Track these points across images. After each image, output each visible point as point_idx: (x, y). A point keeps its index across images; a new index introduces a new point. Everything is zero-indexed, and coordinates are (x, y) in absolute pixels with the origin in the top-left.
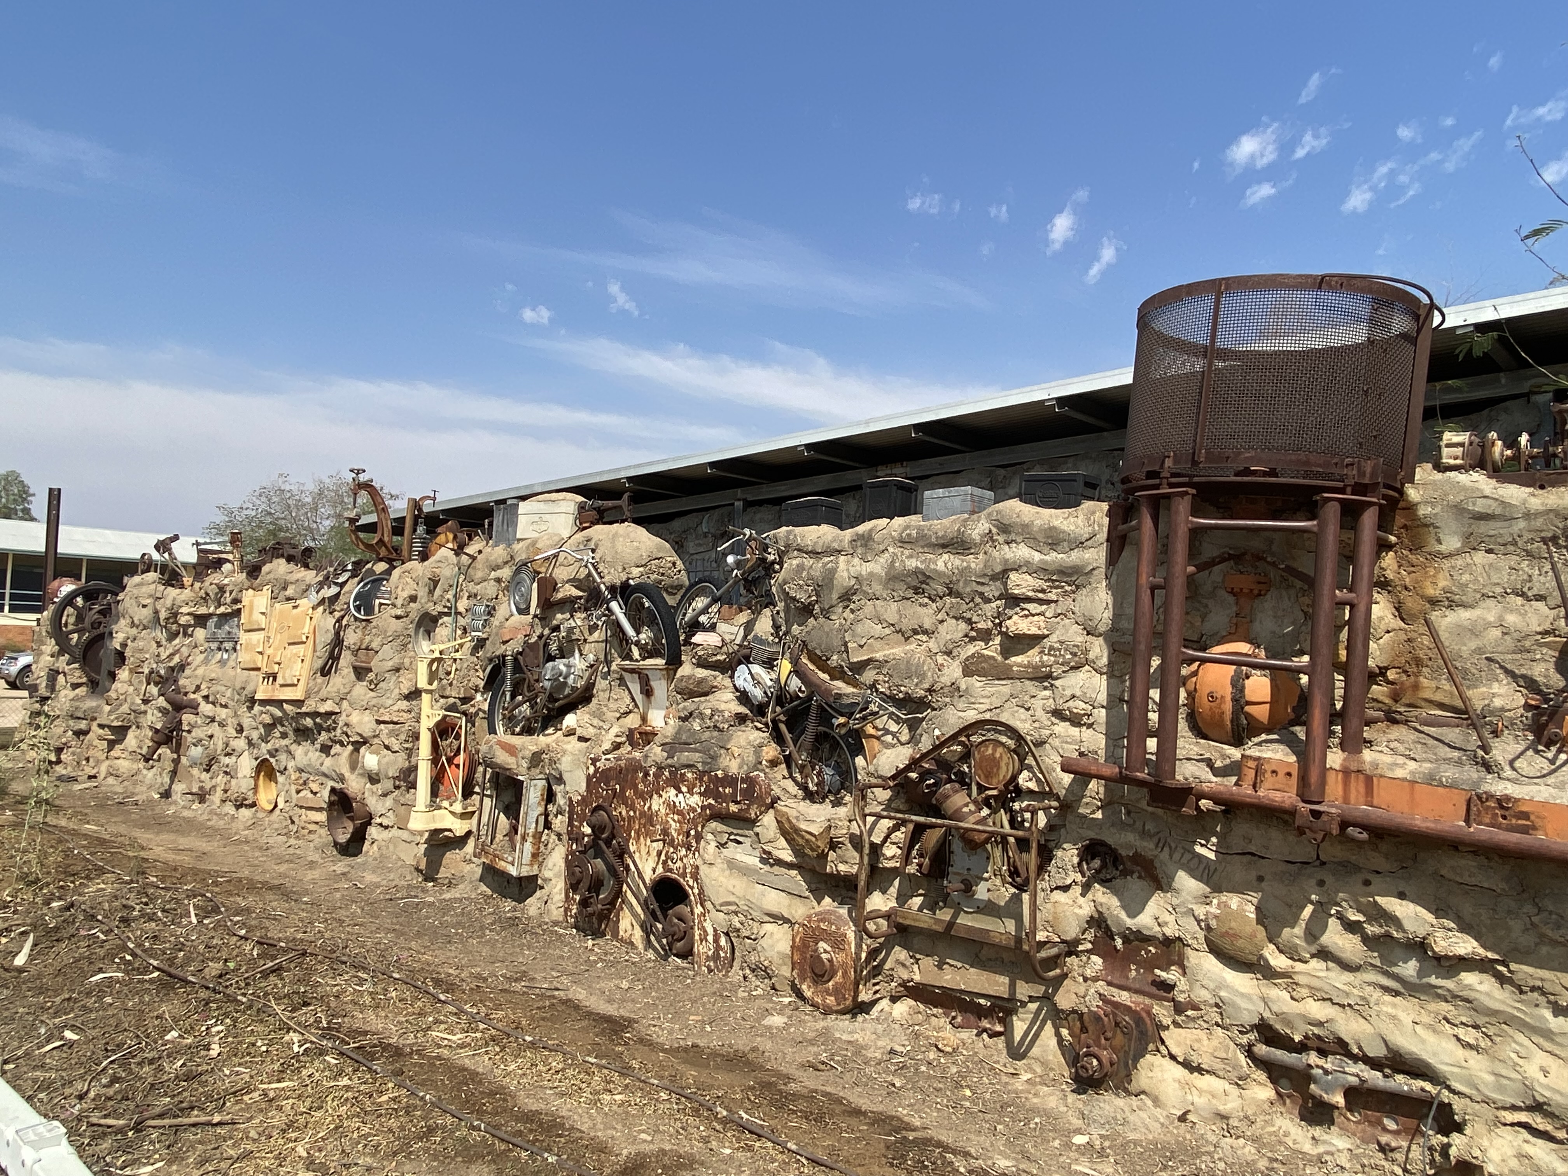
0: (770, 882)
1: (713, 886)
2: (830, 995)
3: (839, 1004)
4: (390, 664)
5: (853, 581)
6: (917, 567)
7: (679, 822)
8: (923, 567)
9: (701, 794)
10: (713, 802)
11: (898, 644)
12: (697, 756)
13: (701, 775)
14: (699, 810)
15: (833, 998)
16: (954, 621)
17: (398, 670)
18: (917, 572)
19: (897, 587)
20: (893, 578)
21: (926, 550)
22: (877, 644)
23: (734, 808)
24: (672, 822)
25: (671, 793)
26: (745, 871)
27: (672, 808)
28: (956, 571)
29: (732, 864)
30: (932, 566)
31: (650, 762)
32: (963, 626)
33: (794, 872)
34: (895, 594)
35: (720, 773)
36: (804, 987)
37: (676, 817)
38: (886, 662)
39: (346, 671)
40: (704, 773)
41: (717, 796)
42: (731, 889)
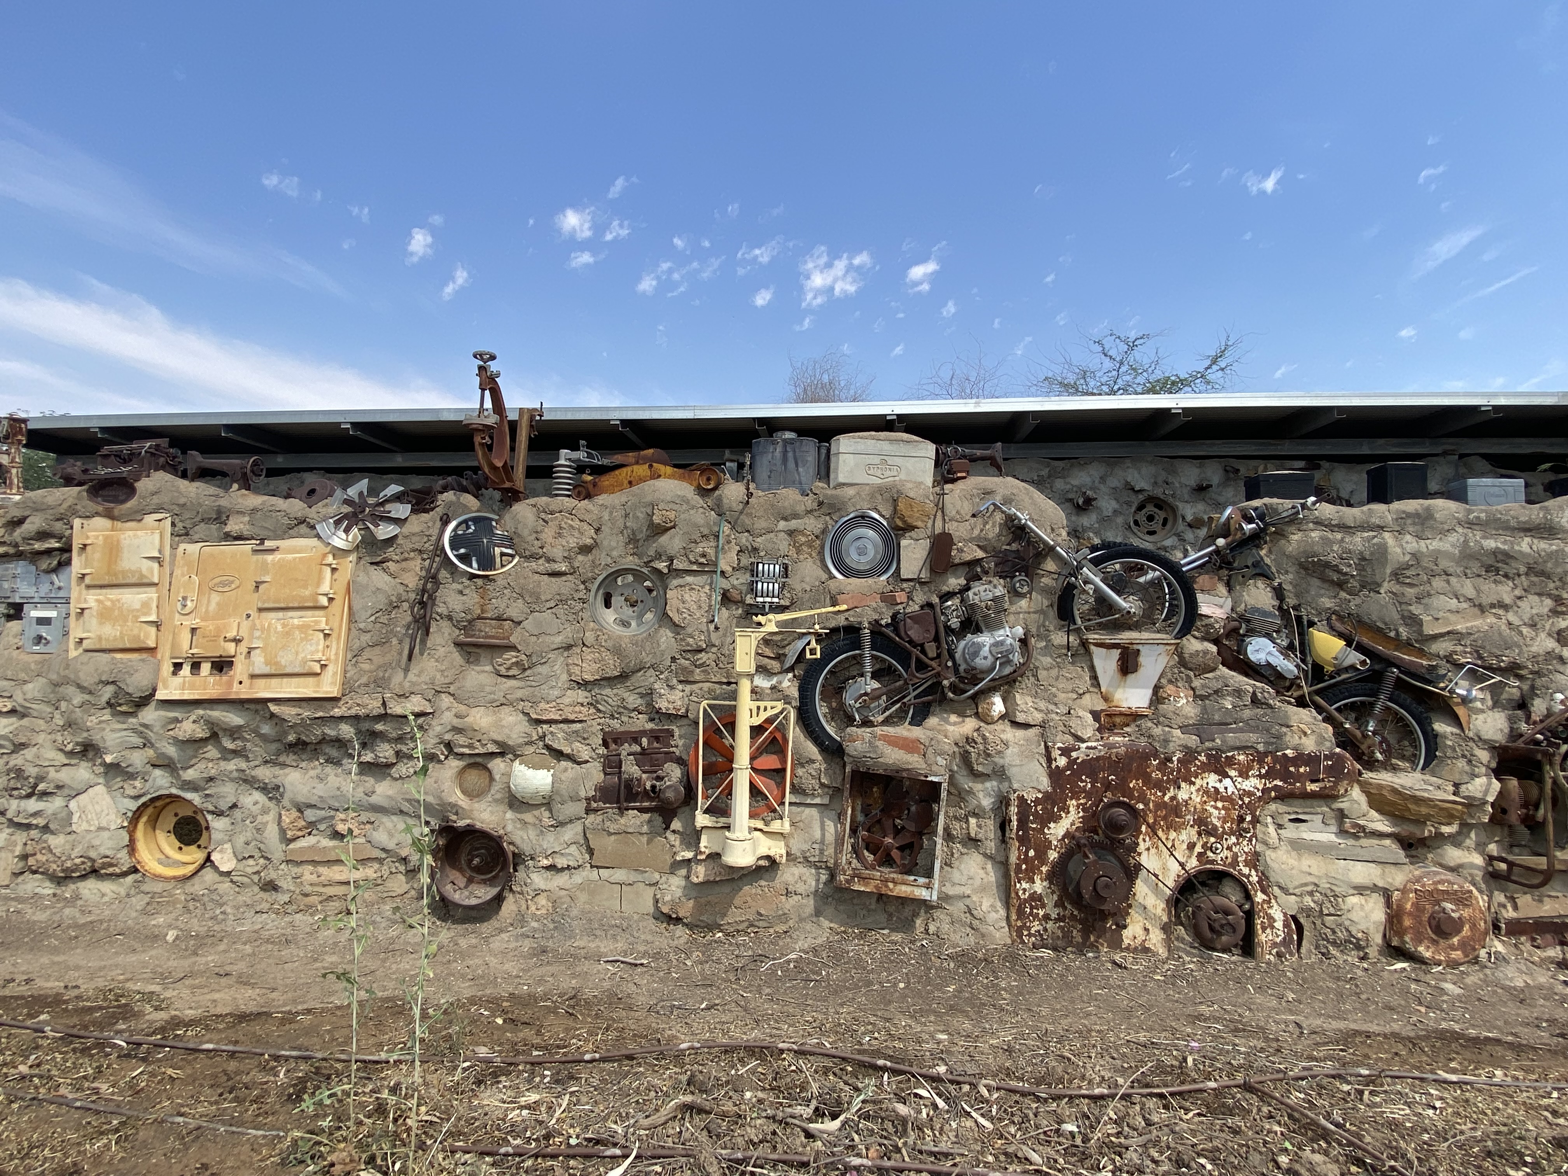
0: (1357, 855)
1: (1283, 870)
2: (1456, 950)
3: (1466, 956)
4: (558, 640)
5: (1408, 557)
6: (1497, 548)
7: (1224, 808)
8: (1506, 547)
9: (1260, 776)
10: (1280, 784)
11: (1475, 617)
12: (1253, 737)
13: (1260, 758)
14: (1259, 794)
15: (1459, 953)
16: (1536, 597)
17: (569, 647)
18: (1495, 553)
19: (1471, 564)
20: (1467, 555)
21: (1501, 532)
22: (1453, 618)
23: (1312, 787)
24: (1212, 810)
25: (1212, 780)
26: (1317, 849)
27: (1215, 795)
28: (1543, 554)
29: (1297, 846)
30: (1517, 548)
31: (1171, 747)
32: (1549, 603)
33: (1387, 842)
34: (1468, 571)
35: (1289, 752)
36: (1421, 949)
37: (1220, 804)
38: (1471, 634)
39: (442, 651)
40: (1266, 754)
41: (1285, 776)
42: (1308, 870)
